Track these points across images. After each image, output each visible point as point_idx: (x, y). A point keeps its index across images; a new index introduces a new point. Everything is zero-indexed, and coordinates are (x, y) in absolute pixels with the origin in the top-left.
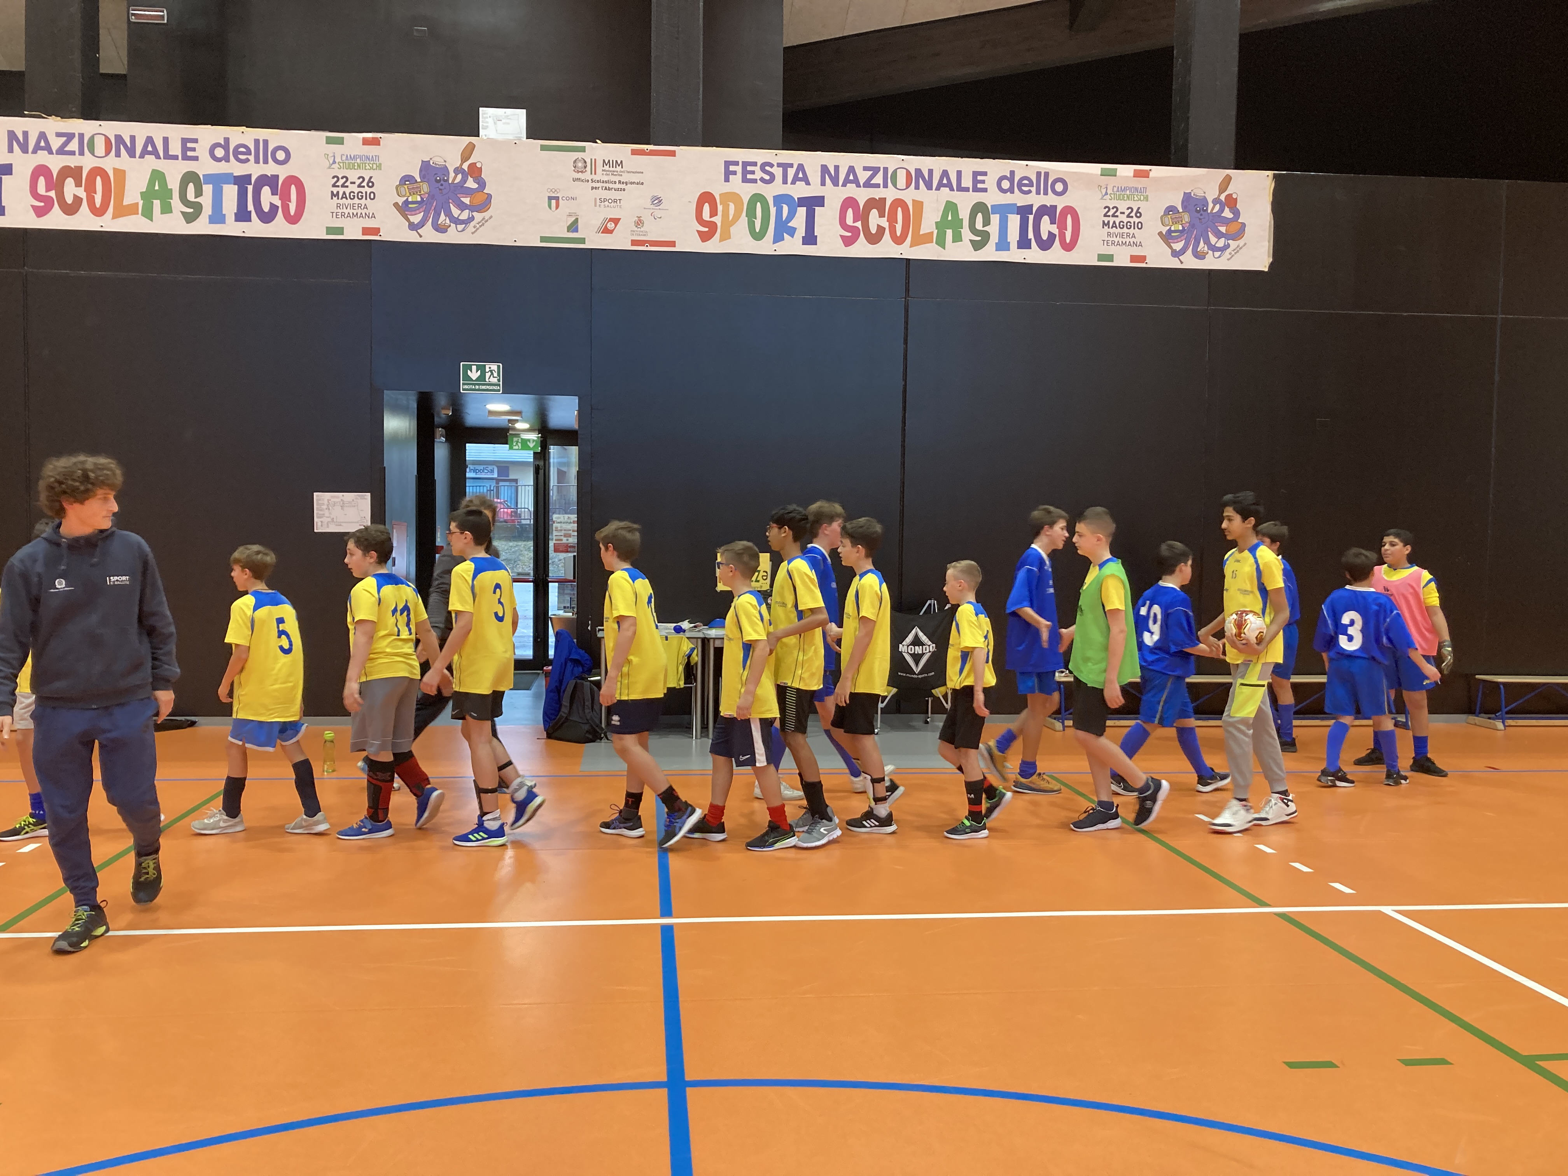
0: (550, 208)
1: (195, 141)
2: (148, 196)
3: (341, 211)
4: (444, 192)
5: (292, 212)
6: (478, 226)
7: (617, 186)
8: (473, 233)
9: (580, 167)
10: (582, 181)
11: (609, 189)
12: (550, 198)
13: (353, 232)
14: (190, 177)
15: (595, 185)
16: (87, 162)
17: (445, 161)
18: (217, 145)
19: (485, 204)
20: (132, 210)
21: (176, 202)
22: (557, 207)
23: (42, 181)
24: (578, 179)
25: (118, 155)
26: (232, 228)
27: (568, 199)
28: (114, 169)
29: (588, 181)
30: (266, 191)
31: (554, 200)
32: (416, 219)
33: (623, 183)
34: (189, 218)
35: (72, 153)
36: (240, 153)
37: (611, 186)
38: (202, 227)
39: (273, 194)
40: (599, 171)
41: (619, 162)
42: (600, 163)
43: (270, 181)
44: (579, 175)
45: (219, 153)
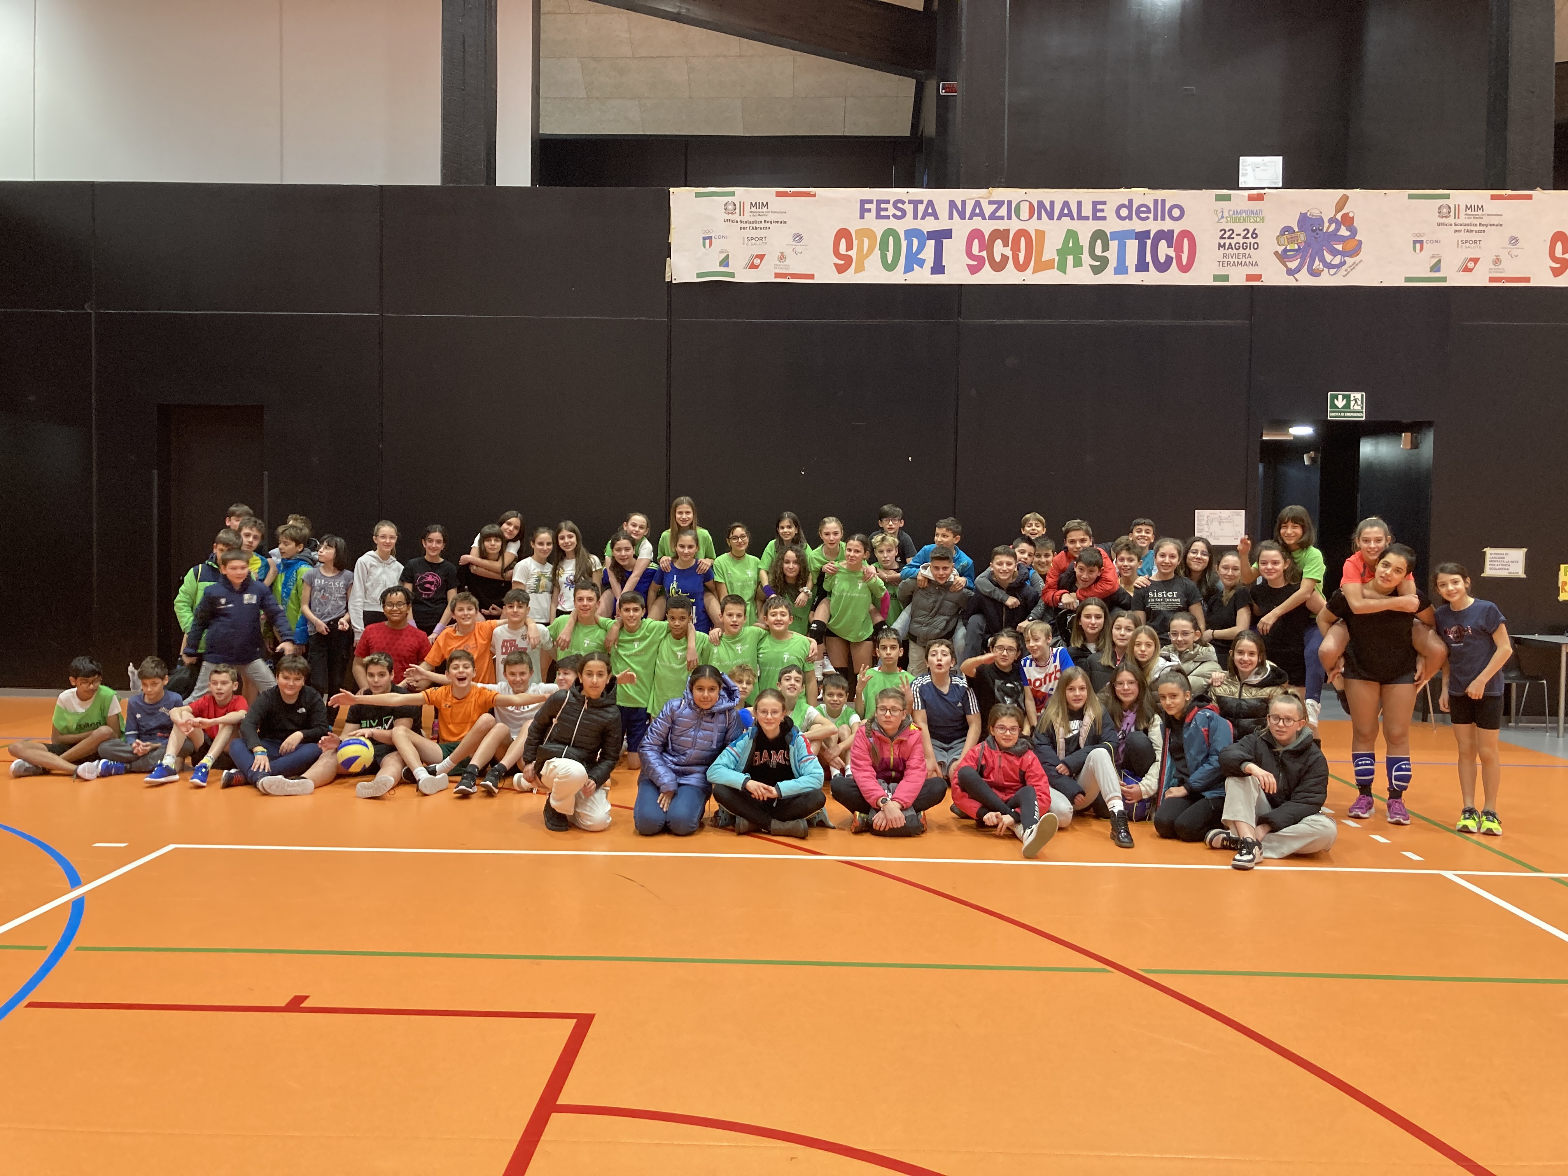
0: (1415, 251)
1: (1104, 203)
2: (1063, 253)
3: (1227, 260)
4: (1319, 240)
5: (1184, 262)
6: (1349, 269)
7: (1478, 228)
8: (1344, 276)
9: (1444, 212)
10: (1446, 225)
11: (1471, 231)
12: (1415, 242)
13: (1237, 278)
14: (1099, 235)
15: (1457, 228)
16: (1014, 225)
17: (1321, 213)
18: (1123, 206)
19: (1356, 250)
20: (1049, 265)
21: (1086, 257)
22: (1421, 249)
23: (976, 243)
24: (1442, 224)
25: (1039, 218)
26: (1134, 278)
27: (1432, 242)
28: (1036, 230)
29: (1451, 225)
30: (1163, 244)
31: (1418, 243)
32: (1293, 265)
33: (1483, 225)
34: (1096, 270)
35: (1002, 218)
36: (1141, 212)
37: (1472, 228)
38: (1108, 278)
39: (1168, 247)
40: (1462, 215)
41: (1480, 207)
42: (1462, 208)
43: (1166, 235)
44: (1444, 220)
45: (1124, 212)
